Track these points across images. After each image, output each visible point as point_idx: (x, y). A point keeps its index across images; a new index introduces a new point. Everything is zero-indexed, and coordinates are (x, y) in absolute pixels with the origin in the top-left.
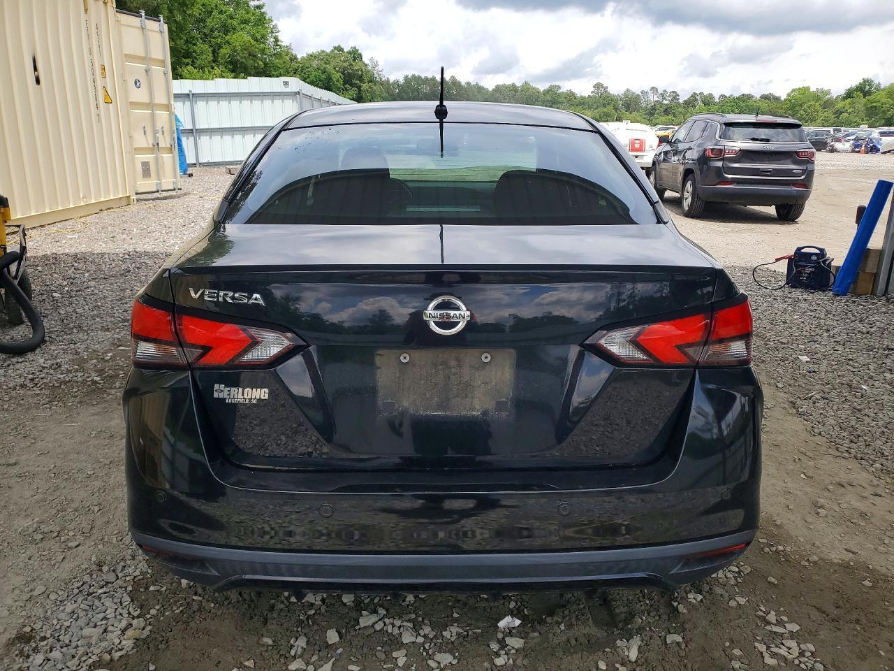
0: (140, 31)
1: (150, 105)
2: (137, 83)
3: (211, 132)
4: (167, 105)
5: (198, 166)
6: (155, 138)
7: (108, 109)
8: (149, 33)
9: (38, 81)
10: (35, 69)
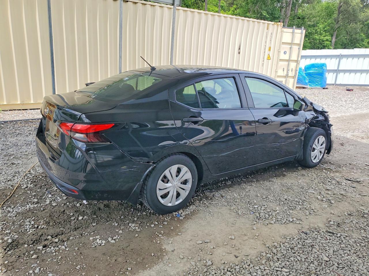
0: (291, 34)
1: (289, 61)
2: (285, 53)
3: (345, 71)
4: (296, 60)
5: (335, 85)
6: (287, 72)
7: (268, 62)
8: (296, 34)
9: (239, 53)
10: (239, 49)
